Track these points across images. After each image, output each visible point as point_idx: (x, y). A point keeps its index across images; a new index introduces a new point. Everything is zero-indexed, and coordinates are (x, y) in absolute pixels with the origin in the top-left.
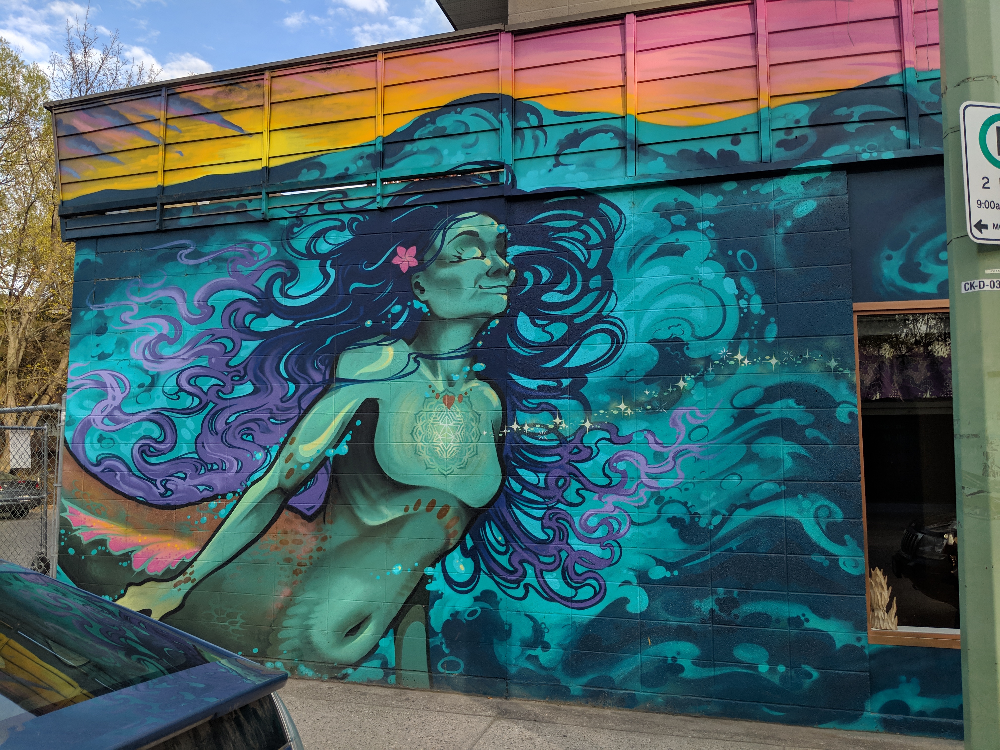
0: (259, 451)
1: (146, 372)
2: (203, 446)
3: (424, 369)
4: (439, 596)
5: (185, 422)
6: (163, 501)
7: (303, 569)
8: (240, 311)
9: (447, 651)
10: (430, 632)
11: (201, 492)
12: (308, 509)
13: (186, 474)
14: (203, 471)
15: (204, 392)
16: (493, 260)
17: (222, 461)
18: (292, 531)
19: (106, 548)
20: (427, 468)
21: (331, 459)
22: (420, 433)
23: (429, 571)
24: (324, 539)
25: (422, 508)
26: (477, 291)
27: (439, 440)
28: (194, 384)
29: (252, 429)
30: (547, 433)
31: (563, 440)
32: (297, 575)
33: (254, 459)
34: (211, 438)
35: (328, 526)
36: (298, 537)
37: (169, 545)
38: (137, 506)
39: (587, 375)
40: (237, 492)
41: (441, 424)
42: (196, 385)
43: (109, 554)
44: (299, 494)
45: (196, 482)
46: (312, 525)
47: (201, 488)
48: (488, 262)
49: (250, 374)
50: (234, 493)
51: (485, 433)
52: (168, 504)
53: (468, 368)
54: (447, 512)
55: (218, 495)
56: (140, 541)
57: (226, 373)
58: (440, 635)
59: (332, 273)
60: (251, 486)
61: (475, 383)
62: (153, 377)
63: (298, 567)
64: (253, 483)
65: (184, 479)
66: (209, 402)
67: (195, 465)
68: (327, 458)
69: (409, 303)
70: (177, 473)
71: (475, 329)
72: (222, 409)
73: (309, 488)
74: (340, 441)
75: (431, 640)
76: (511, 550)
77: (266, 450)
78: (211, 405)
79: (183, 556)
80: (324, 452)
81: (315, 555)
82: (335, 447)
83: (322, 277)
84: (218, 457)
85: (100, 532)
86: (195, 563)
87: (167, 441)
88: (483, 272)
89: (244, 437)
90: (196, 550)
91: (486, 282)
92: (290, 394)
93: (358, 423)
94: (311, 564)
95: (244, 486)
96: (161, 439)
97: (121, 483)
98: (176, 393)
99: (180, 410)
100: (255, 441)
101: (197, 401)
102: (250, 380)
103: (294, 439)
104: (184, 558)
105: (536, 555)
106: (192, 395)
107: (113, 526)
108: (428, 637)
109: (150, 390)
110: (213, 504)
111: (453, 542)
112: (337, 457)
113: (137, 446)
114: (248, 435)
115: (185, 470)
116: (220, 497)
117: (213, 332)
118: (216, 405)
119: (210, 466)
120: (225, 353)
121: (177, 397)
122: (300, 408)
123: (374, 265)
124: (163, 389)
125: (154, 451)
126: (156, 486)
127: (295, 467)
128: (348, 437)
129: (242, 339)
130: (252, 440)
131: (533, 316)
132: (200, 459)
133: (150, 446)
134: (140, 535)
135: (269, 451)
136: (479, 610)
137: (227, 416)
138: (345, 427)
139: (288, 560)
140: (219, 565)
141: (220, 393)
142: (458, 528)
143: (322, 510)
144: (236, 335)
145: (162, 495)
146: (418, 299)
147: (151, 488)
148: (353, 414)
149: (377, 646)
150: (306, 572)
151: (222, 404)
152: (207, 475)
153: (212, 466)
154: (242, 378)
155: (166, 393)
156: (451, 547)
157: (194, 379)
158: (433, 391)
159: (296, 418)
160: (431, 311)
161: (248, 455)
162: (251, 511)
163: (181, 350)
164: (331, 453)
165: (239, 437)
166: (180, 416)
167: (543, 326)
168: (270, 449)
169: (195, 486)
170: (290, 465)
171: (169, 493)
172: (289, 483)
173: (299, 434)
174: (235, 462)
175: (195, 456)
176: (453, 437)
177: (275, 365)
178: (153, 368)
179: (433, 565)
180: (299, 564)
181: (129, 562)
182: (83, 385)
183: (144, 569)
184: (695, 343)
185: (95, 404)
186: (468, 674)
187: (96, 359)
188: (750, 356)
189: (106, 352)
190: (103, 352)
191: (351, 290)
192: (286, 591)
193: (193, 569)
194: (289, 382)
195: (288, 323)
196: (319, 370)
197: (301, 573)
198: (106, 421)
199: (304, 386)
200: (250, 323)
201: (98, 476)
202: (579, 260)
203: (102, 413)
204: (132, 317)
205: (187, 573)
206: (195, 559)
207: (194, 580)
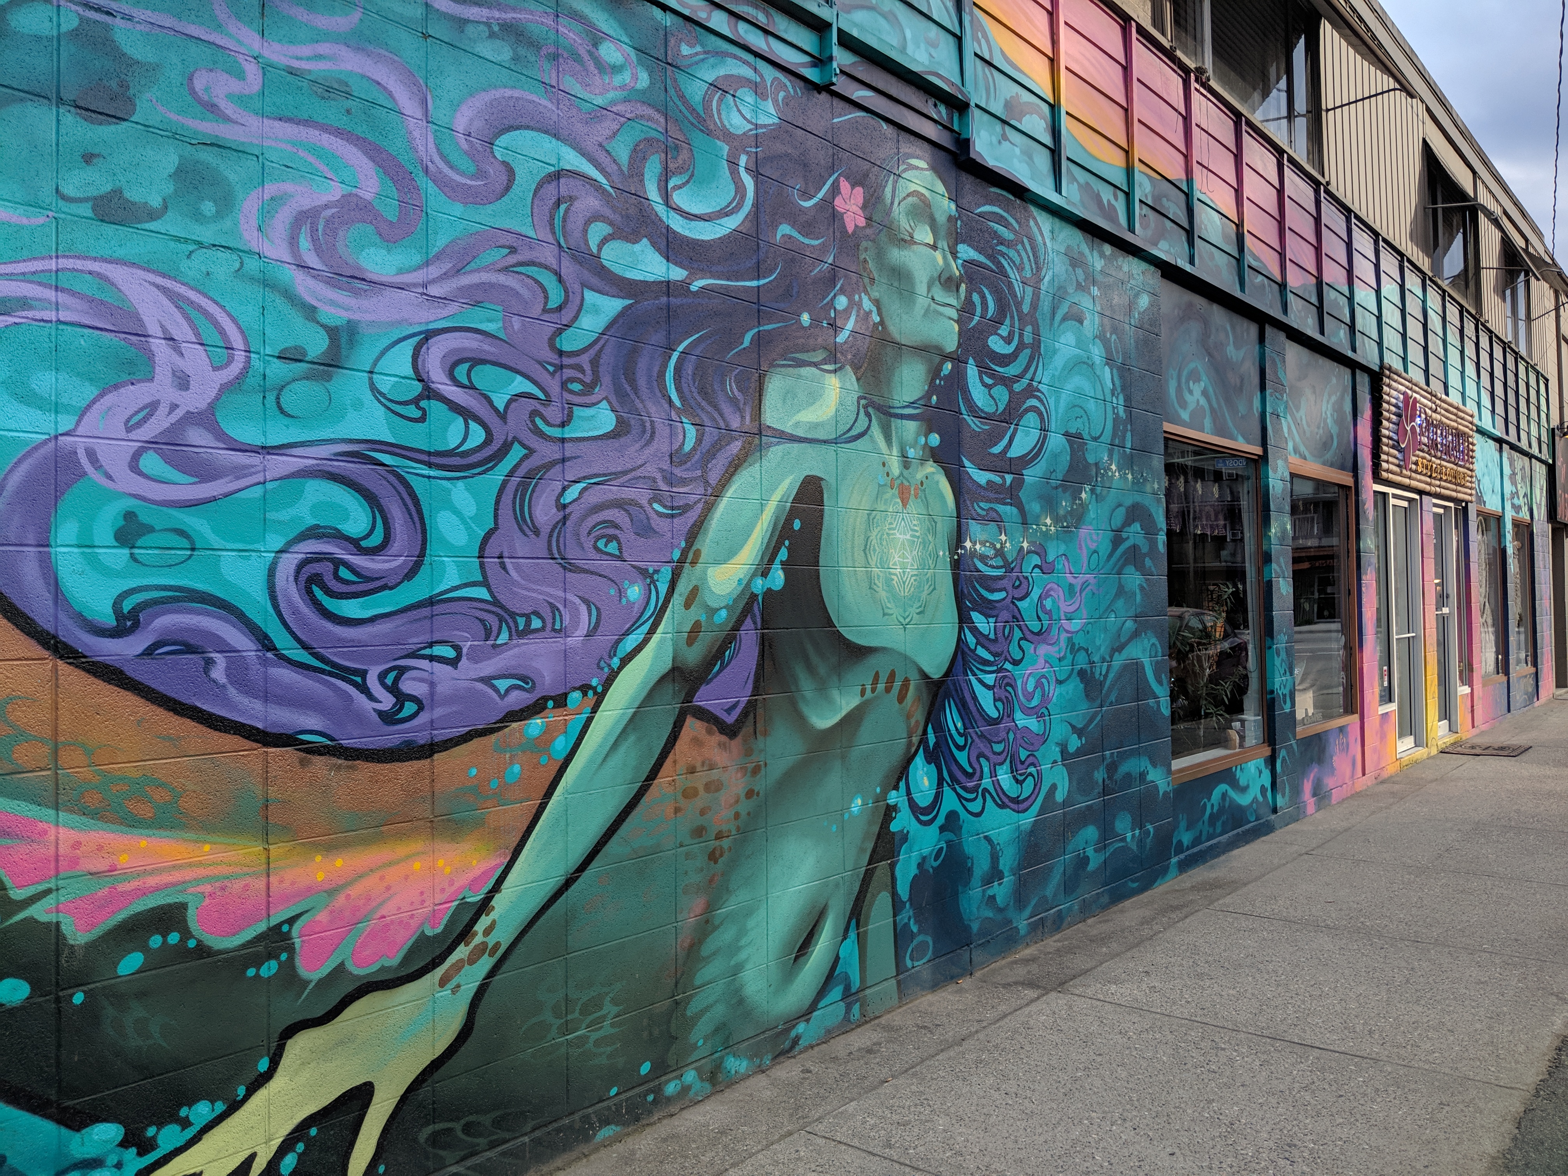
0: (632, 582)
1: (310, 312)
2: (503, 566)
3: (876, 432)
4: (904, 837)
5: (449, 491)
6: (392, 737)
7: (726, 843)
8: (577, 204)
9: (915, 929)
10: (897, 905)
11: (502, 697)
12: (729, 711)
13: (457, 648)
14: (504, 638)
15: (496, 410)
16: (945, 258)
17: (554, 608)
18: (703, 764)
19: (186, 934)
20: (884, 615)
21: (760, 599)
22: (875, 550)
23: (893, 797)
24: (756, 770)
25: (881, 686)
26: (929, 305)
27: (895, 564)
28: (466, 382)
29: (616, 526)
30: (996, 556)
31: (1007, 566)
32: (716, 862)
33: (624, 601)
34: (521, 545)
35: (760, 742)
36: (715, 774)
37: (417, 866)
38: (303, 763)
39: (1024, 472)
40: (590, 687)
41: (898, 535)
42: (472, 387)
43: (203, 951)
44: (711, 679)
45: (488, 668)
46: (736, 744)
47: (503, 685)
48: (938, 256)
49: (606, 379)
50: (585, 689)
51: (941, 553)
52: (408, 743)
53: (922, 440)
54: (907, 690)
55: (545, 699)
56: (320, 877)
57: (551, 369)
58: (908, 905)
60: (621, 668)
61: (931, 468)
62: (332, 332)
63: (717, 843)
64: (626, 660)
65: (454, 663)
66: (512, 443)
67: (482, 621)
68: (754, 596)
69: (857, 297)
70: (431, 645)
71: (929, 371)
72: (549, 466)
73: (727, 665)
74: (771, 561)
75: (898, 918)
76: (970, 741)
77: (647, 576)
78: (516, 453)
79: (462, 888)
80: (748, 584)
81: (744, 807)
82: (765, 574)
83: (732, 187)
84: (541, 597)
85: (152, 881)
86: (496, 900)
87: (395, 547)
88: (936, 275)
89: (601, 544)
90: (498, 861)
91: (940, 295)
92: (688, 447)
93: (797, 525)
94: (738, 829)
95: (606, 670)
96: (376, 539)
97: (232, 691)
98: (416, 401)
99: (429, 454)
100: (626, 555)
101: (477, 435)
102: (606, 398)
103: (698, 553)
104: (466, 893)
105: (990, 742)
106: (466, 414)
107: (207, 848)
108: (895, 916)
109: (328, 378)
110: (535, 725)
111: (915, 740)
112: (769, 593)
113: (289, 562)
114: (610, 538)
115: (457, 635)
116: (550, 704)
117: (510, 240)
118: (531, 452)
119: (521, 622)
120: (545, 311)
121: (417, 414)
122: (707, 482)
123: (811, 199)
124: (371, 379)
125: (353, 578)
126: (364, 689)
127: (703, 618)
128: (783, 555)
129: (584, 285)
130: (617, 553)
132: (496, 602)
133: (338, 563)
134: (318, 858)
135: (653, 582)
136: (944, 845)
137: (558, 486)
138: (777, 533)
139: (699, 832)
140: (557, 887)
141: (538, 421)
142: (919, 716)
143: (750, 708)
145: (388, 718)
146: (867, 293)
147: (349, 698)
148: (789, 505)
149: (837, 959)
150: (730, 849)
151: (549, 452)
152: (518, 646)
153: (528, 623)
154: (589, 389)
155: (383, 395)
156: (913, 750)
157: (466, 366)
158: (888, 474)
159: (700, 505)
160: (882, 322)
161: (612, 592)
162: (624, 731)
163: (419, 268)
164: (759, 586)
165: (588, 544)
166: (433, 473)
167: (989, 387)
168: (656, 577)
169: (487, 680)
170: (696, 614)
171: (410, 708)
172: (693, 656)
173: (707, 544)
174: (583, 608)
175: (482, 593)
176: (910, 560)
177: (656, 369)
178: (333, 303)
179: (896, 788)
180: (719, 836)
181: (284, 957)
182: (24, 303)
183: (342, 964)
184: (1091, 444)
185: (91, 391)
186: (936, 956)
187: (86, 210)
188: (1119, 469)
189: (133, 194)
190: (117, 193)
191: (778, 237)
192: (698, 904)
193: (493, 915)
194: (684, 420)
195: (677, 274)
196: (733, 401)
197: (721, 855)
198: (151, 462)
199: (711, 434)
200: (600, 249)
201: (130, 673)
202: (1016, 296)
203: (129, 430)
204: (241, 99)
205: (476, 934)
206: (497, 888)
207: (497, 945)
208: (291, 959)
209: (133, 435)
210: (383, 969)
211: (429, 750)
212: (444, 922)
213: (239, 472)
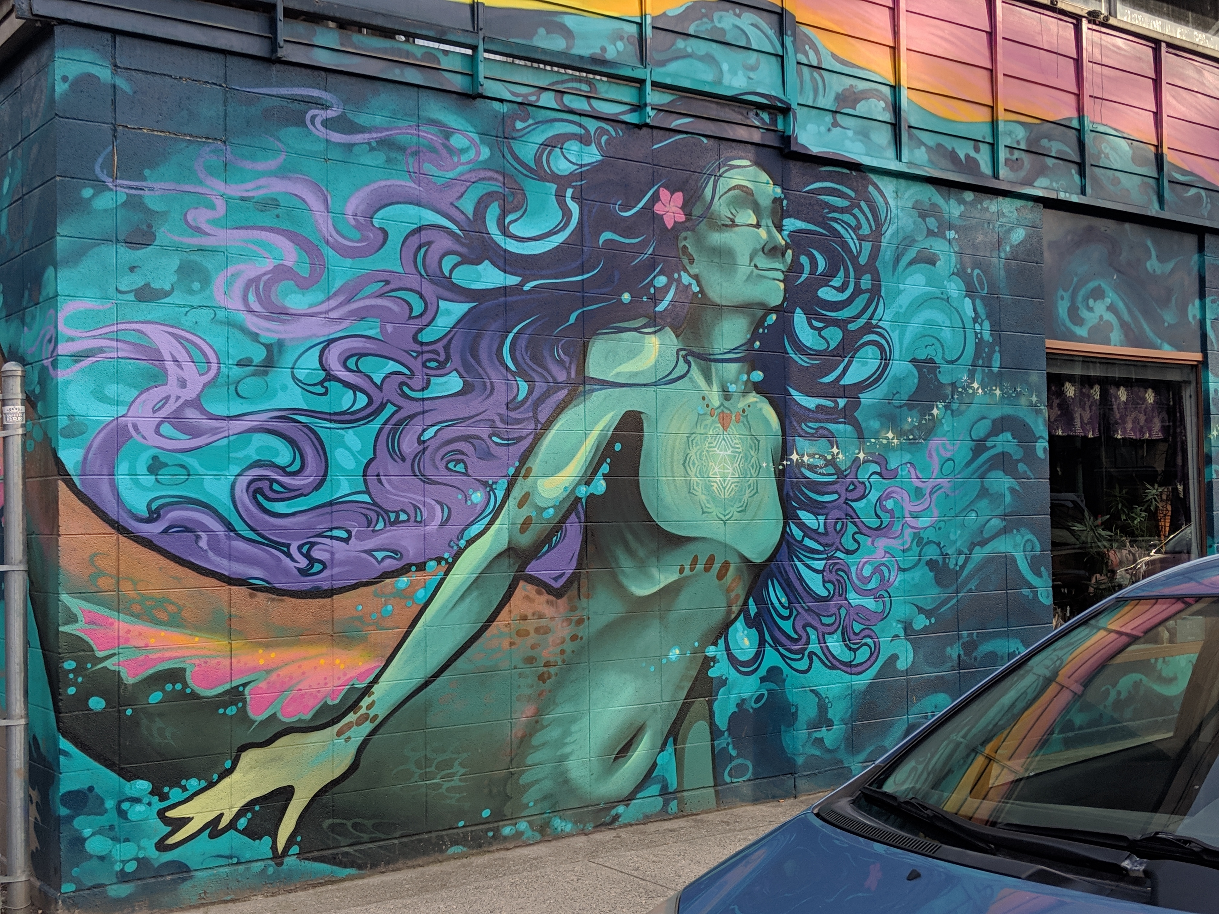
0: (475, 491)
2: (380, 481)
3: (696, 373)
4: (723, 682)
5: (343, 436)
6: (307, 584)
7: (552, 670)
8: (433, 246)
9: (734, 753)
10: (715, 733)
11: (379, 563)
12: (556, 579)
13: (349, 532)
14: (380, 525)
15: (375, 384)
16: (769, 232)
17: (416, 507)
18: (533, 614)
19: (185, 685)
20: (703, 513)
21: (584, 501)
22: (694, 463)
23: (711, 651)
24: (580, 622)
25: (700, 567)
26: (752, 272)
27: (715, 473)
28: (355, 369)
29: (462, 453)
30: (825, 466)
31: (840, 474)
32: (544, 682)
33: (469, 503)
34: (393, 468)
35: (584, 602)
36: (543, 622)
37: (322, 661)
38: (251, 596)
39: (860, 396)
40: (443, 559)
41: (718, 452)
42: (359, 371)
43: (193, 696)
44: (541, 557)
45: (369, 544)
46: (562, 602)
47: (380, 555)
48: (763, 233)
49: (456, 358)
50: (439, 560)
51: (765, 465)
52: (317, 588)
53: (745, 377)
54: (727, 570)
55: (410, 565)
56: (262, 662)
57: (414, 354)
58: (726, 734)
59: (574, 208)
60: (466, 547)
61: (753, 398)
62: (269, 347)
63: (545, 669)
64: (470, 542)
65: (346, 540)
66: (386, 404)
67: (365, 515)
68: (578, 500)
69: (676, 276)
70: (331, 529)
71: (751, 323)
72: (412, 417)
73: (555, 547)
74: (594, 473)
75: (716, 743)
76: (795, 613)
77: (488, 487)
78: (389, 409)
80: (573, 490)
81: (569, 647)
82: (588, 483)
83: (560, 213)
84: (407, 500)
85: (167, 654)
86: (376, 688)
87: (308, 471)
88: (759, 247)
89: (451, 465)
91: (762, 262)
92: (521, 397)
93: (618, 447)
94: (563, 661)
95: (455, 548)
96: (296, 466)
97: (211, 554)
98: (321, 383)
99: (330, 414)
100: (470, 472)
101: (362, 400)
102: (456, 370)
103: (529, 470)
105: (818, 615)
106: (355, 388)
107: (197, 639)
108: (712, 740)
109: (266, 374)
110: (403, 581)
111: (735, 609)
112: (591, 497)
113: (243, 481)
114: (458, 462)
115: (348, 524)
116: (414, 568)
117: (386, 276)
118: (400, 408)
119: (393, 516)
120: (410, 318)
121: (323, 390)
122: (537, 421)
123: (630, 210)
124: (292, 373)
125: (282, 490)
126: (289, 555)
127: (534, 514)
128: (605, 468)
129: (439, 298)
130: (464, 471)
131: (811, 315)
132: (375, 504)
133: (272, 481)
134: (261, 651)
135: (492, 490)
136: (766, 693)
137: (420, 429)
138: (600, 453)
139: (530, 660)
140: (418, 686)
141: (405, 389)
142: (740, 591)
143: (575, 578)
144: (428, 289)
145: (303, 572)
146: (686, 271)
147: (279, 559)
148: (610, 433)
149: (654, 765)
150: (556, 674)
151: (410, 408)
152: (388, 531)
153: (398, 516)
154: (442, 365)
155: (300, 381)
156: (733, 616)
157: (355, 358)
158: (708, 406)
159: (532, 437)
160: (702, 291)
161: (460, 497)
162: (469, 588)
163: (325, 302)
164: (583, 491)
165: (441, 465)
166: (333, 425)
167: (820, 330)
168: (494, 486)
169: (369, 552)
170: (527, 511)
171: (317, 567)
172: (525, 540)
173: (536, 463)
174: (438, 508)
175: (366, 498)
176: (731, 470)
177: (495, 346)
179: (715, 644)
180: (547, 665)
181: (240, 705)
182: (101, 350)
183: (275, 714)
184: (945, 367)
185: (136, 393)
186: (756, 777)
187: (131, 297)
188: (983, 386)
189: (155, 285)
190: (147, 285)
191: (601, 242)
192: (530, 709)
193: (373, 698)
194: (518, 379)
195: (513, 280)
196: (561, 362)
197: (549, 678)
198: (166, 429)
199: (540, 387)
200: (451, 271)
201: (155, 542)
202: (852, 252)
203: (154, 412)
204: (214, 222)
205: (361, 707)
206: (376, 680)
207: (376, 717)
208: (244, 706)
209: (156, 415)
210: (300, 720)
211: (330, 593)
212: (340, 697)
213: (214, 431)
